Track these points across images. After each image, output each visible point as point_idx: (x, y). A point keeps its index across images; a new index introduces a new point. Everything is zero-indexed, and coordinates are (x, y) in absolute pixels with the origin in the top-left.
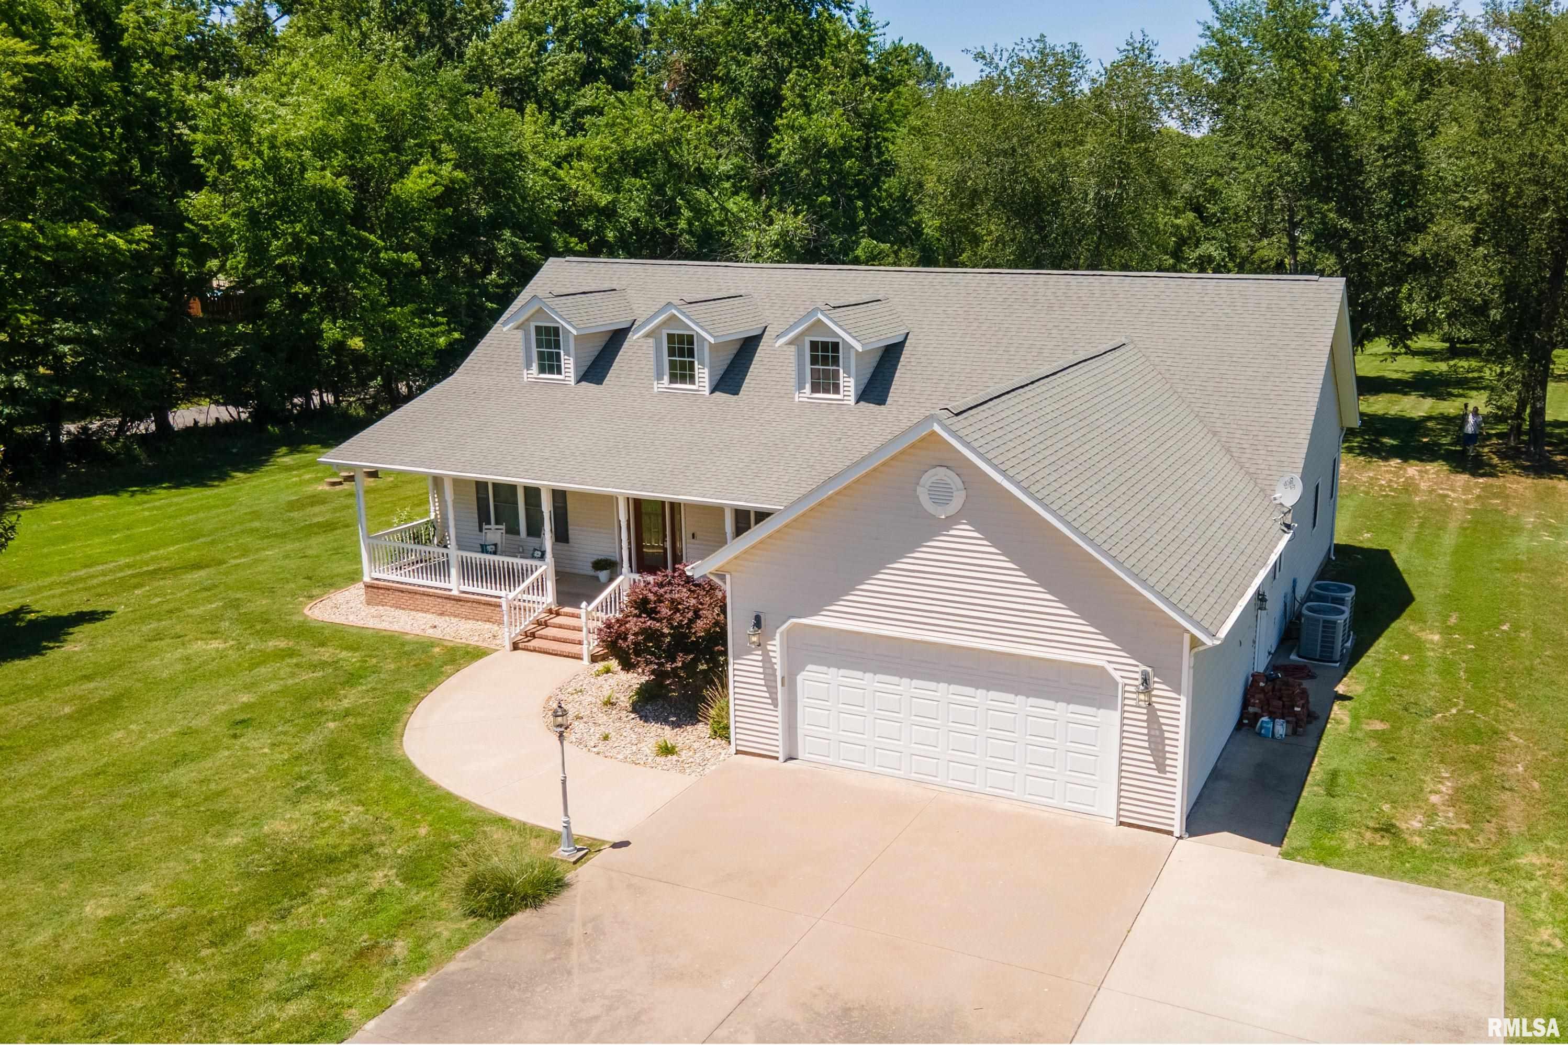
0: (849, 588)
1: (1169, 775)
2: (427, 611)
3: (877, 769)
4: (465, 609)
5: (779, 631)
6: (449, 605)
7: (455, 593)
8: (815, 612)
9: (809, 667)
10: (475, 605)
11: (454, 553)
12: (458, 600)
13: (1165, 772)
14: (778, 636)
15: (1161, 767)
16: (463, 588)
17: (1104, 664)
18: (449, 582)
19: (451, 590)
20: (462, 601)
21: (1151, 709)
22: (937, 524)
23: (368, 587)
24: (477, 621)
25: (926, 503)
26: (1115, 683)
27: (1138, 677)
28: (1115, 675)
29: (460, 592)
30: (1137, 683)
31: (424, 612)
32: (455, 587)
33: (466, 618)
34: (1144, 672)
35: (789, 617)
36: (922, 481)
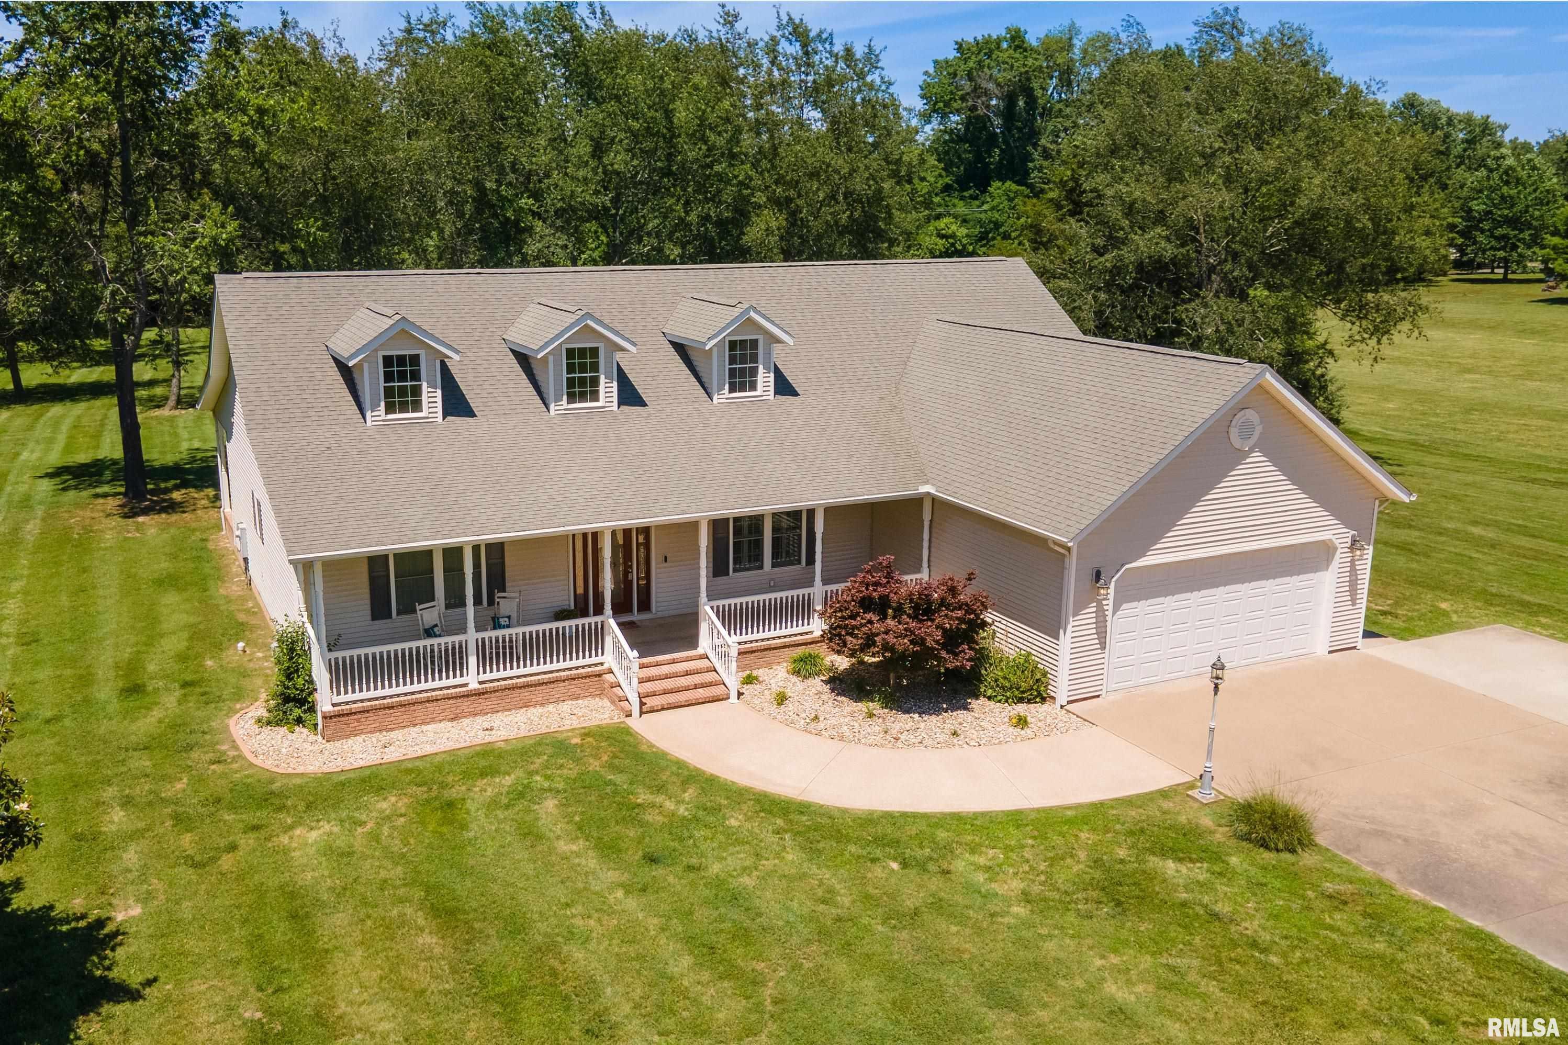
1: (1358, 606)
2: (433, 721)
3: (1168, 676)
4: (493, 700)
5: (1114, 579)
6: (465, 704)
7: (474, 685)
8: (1143, 555)
10: (507, 692)
11: (472, 636)
12: (479, 694)
14: (1113, 585)
15: (1354, 602)
16: (483, 677)
17: (1331, 537)
18: (462, 676)
19: (466, 685)
20: (483, 694)
21: (1352, 562)
22: (1239, 457)
23: (331, 717)
24: (510, 710)
25: (1236, 441)
26: (1336, 549)
27: (1349, 540)
28: (1337, 542)
29: (480, 683)
30: (1348, 545)
31: (428, 723)
32: (472, 678)
33: (492, 713)
34: (1353, 536)
35: (1123, 565)
36: (1233, 423)
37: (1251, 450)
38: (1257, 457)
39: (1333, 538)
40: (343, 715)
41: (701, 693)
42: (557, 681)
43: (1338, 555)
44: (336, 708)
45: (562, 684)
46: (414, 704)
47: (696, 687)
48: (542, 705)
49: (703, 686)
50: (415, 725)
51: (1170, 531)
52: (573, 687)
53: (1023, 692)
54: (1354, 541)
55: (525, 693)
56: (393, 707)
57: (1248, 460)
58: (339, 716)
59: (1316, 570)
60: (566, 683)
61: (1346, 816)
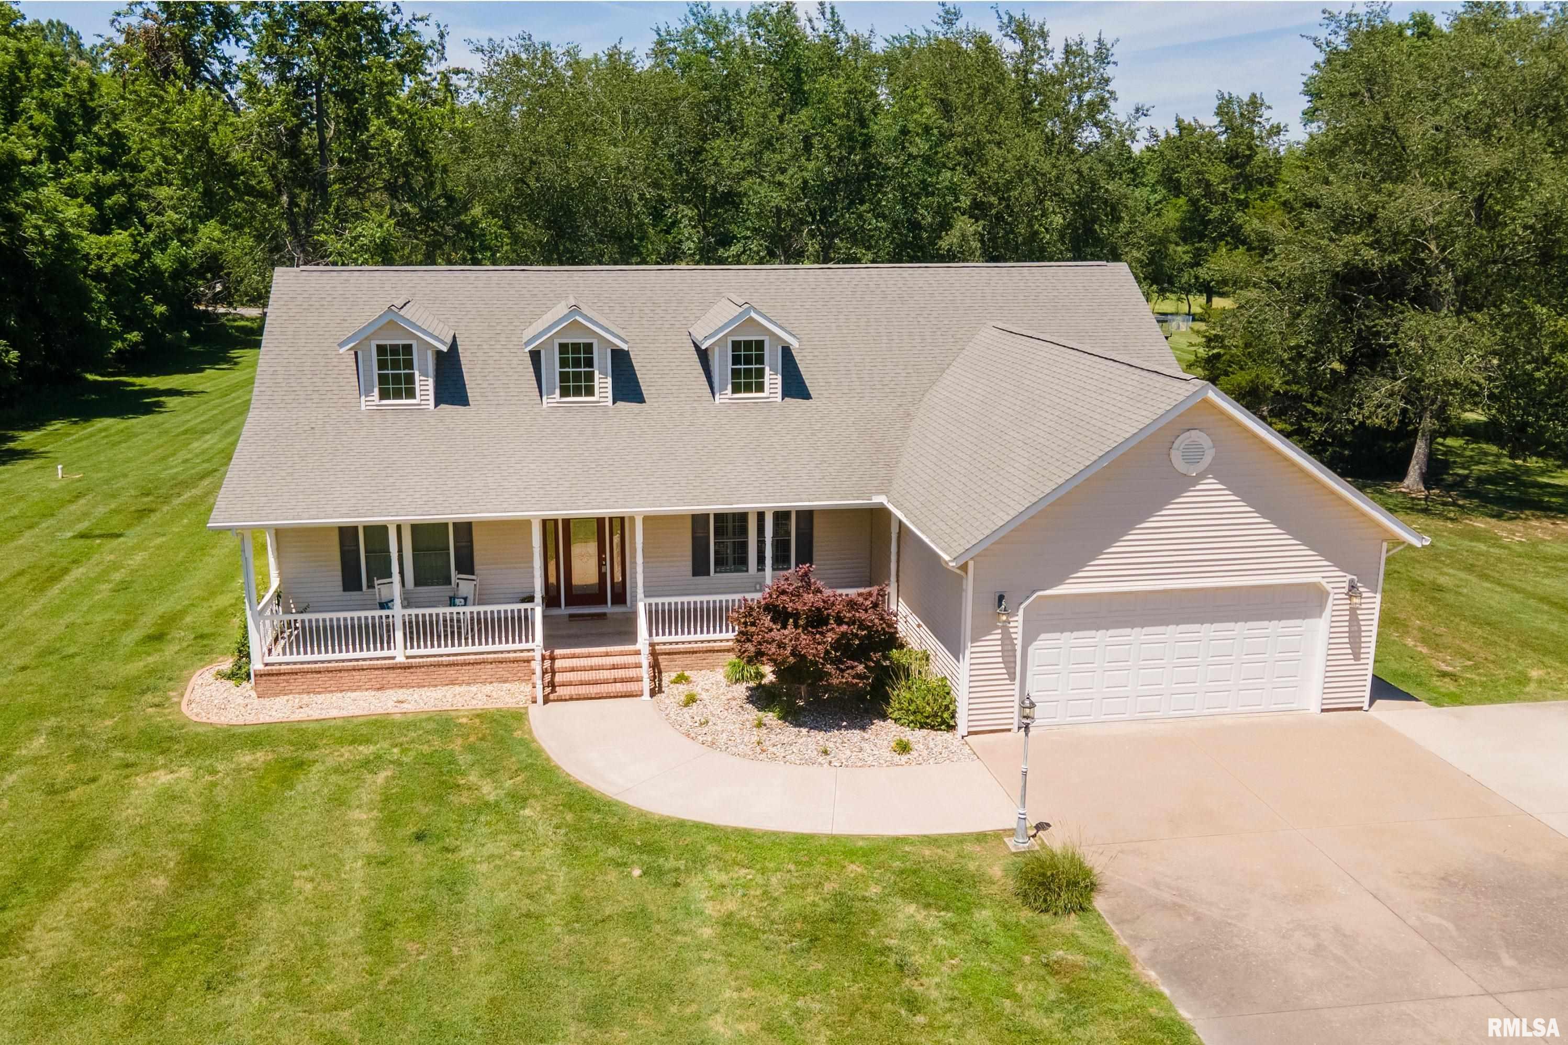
0: (1096, 552)
1: (1362, 661)
2: (359, 688)
4: (419, 675)
5: (1023, 606)
6: (391, 676)
7: (401, 659)
8: (1060, 581)
9: (1043, 636)
10: (432, 668)
11: (398, 612)
12: (405, 667)
13: (1359, 659)
14: (1021, 612)
15: (1357, 656)
16: (410, 652)
17: (1320, 580)
18: (389, 648)
19: (393, 658)
20: (409, 668)
21: (1353, 611)
22: (1185, 483)
23: (261, 676)
24: (436, 686)
25: (1179, 464)
26: (1328, 594)
27: (1346, 585)
28: (1328, 587)
29: (407, 657)
30: (1346, 590)
31: (355, 690)
32: (399, 653)
33: (419, 687)
34: (1352, 581)
35: (1034, 592)
36: (1175, 445)
37: (1201, 476)
38: (1210, 483)
39: (1323, 582)
40: (273, 675)
41: (619, 687)
42: (483, 662)
43: (1330, 601)
44: (269, 668)
45: (489, 666)
46: (340, 671)
47: (615, 681)
48: (469, 684)
49: (622, 681)
50: (342, 691)
51: (1095, 559)
52: (501, 671)
53: (927, 717)
54: (1352, 587)
55: (452, 672)
56: (320, 672)
57: (1198, 487)
58: (269, 675)
59: (1305, 616)
60: (493, 666)
61: (1157, 885)
